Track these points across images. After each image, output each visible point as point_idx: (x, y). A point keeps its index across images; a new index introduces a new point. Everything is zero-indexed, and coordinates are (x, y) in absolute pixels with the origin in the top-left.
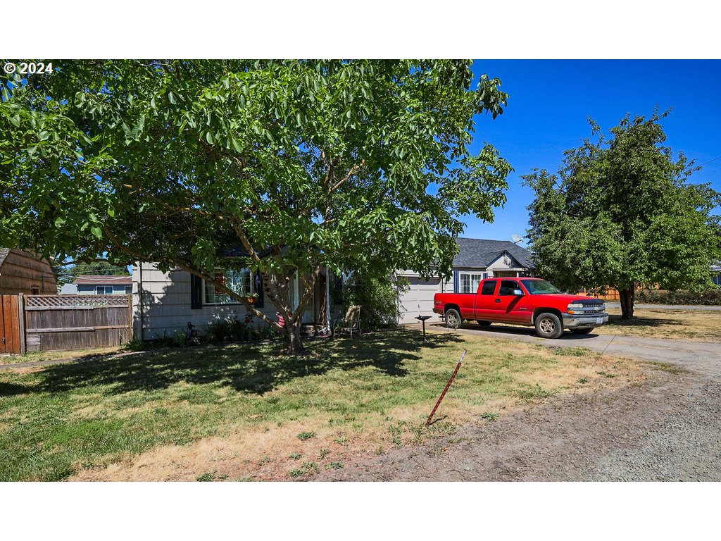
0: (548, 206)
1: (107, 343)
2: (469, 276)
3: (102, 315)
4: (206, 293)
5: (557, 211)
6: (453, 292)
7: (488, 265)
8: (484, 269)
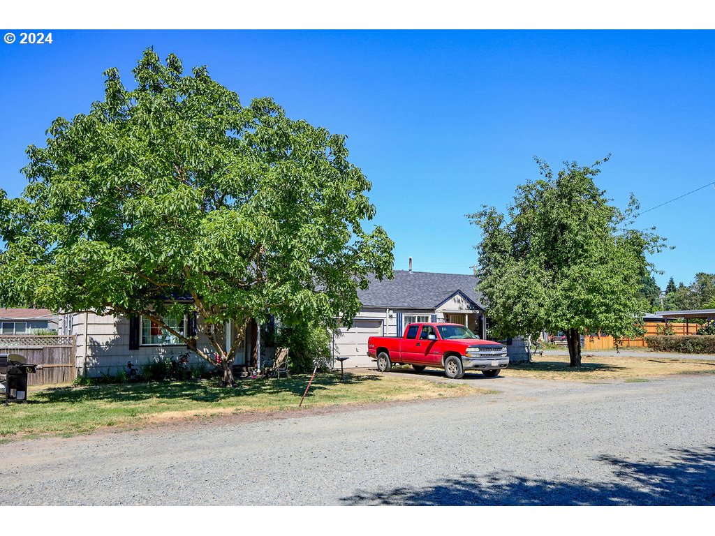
0: (494, 246)
1: (52, 380)
2: (414, 318)
3: (49, 354)
4: (143, 334)
5: (501, 252)
6: (396, 335)
7: (438, 306)
8: (432, 310)
